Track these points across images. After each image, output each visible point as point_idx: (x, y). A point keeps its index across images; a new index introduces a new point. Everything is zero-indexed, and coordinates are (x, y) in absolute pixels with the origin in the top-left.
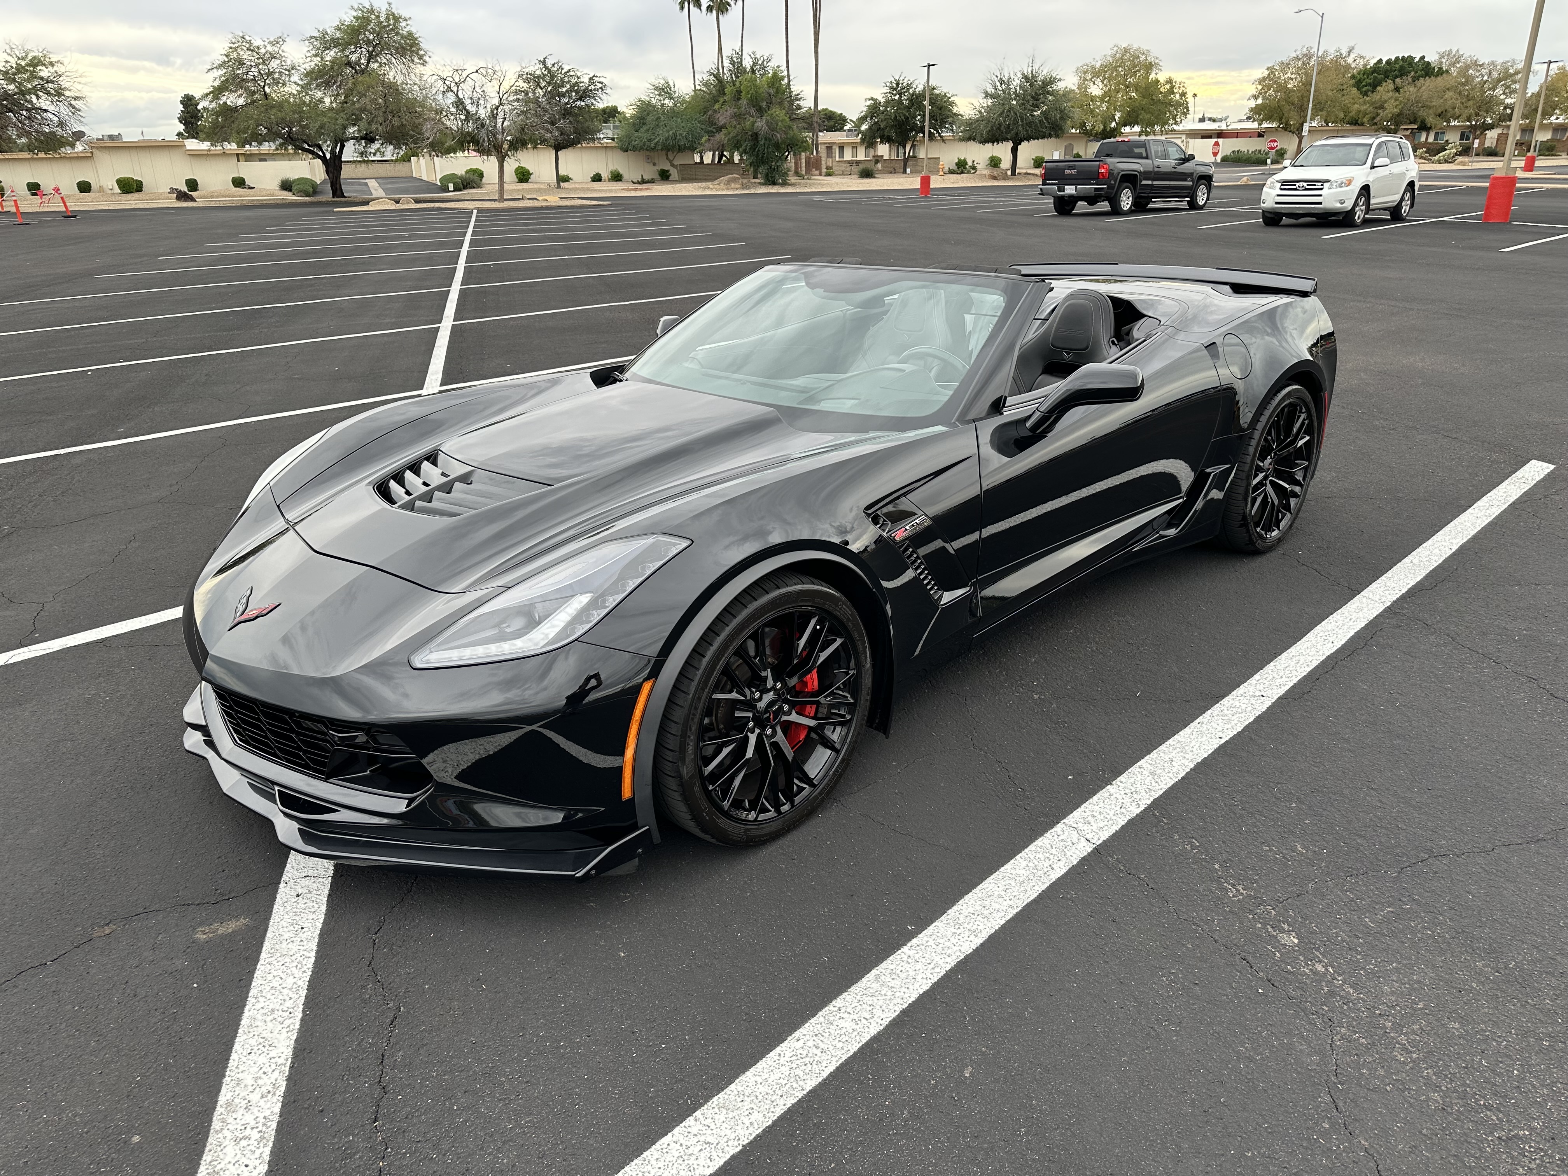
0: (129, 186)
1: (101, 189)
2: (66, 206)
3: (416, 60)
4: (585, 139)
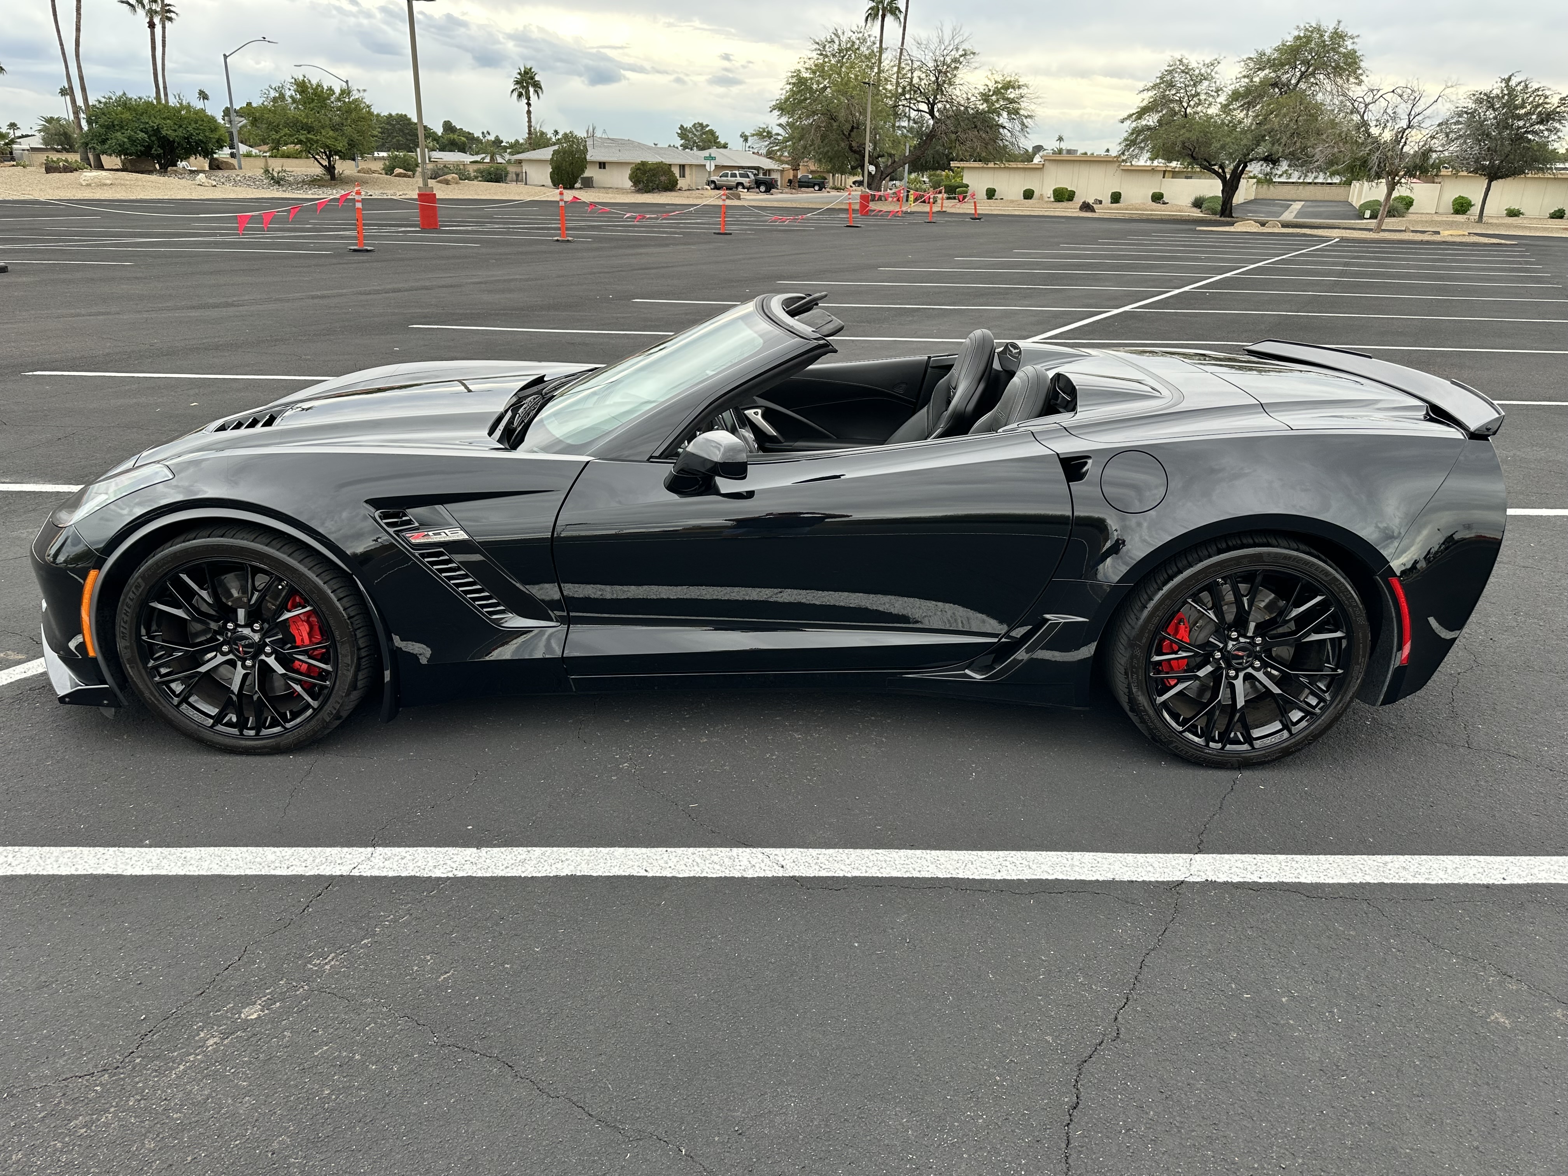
0: (1063, 196)
1: (1041, 197)
2: (975, 209)
3: (1352, 80)
4: (1531, 169)
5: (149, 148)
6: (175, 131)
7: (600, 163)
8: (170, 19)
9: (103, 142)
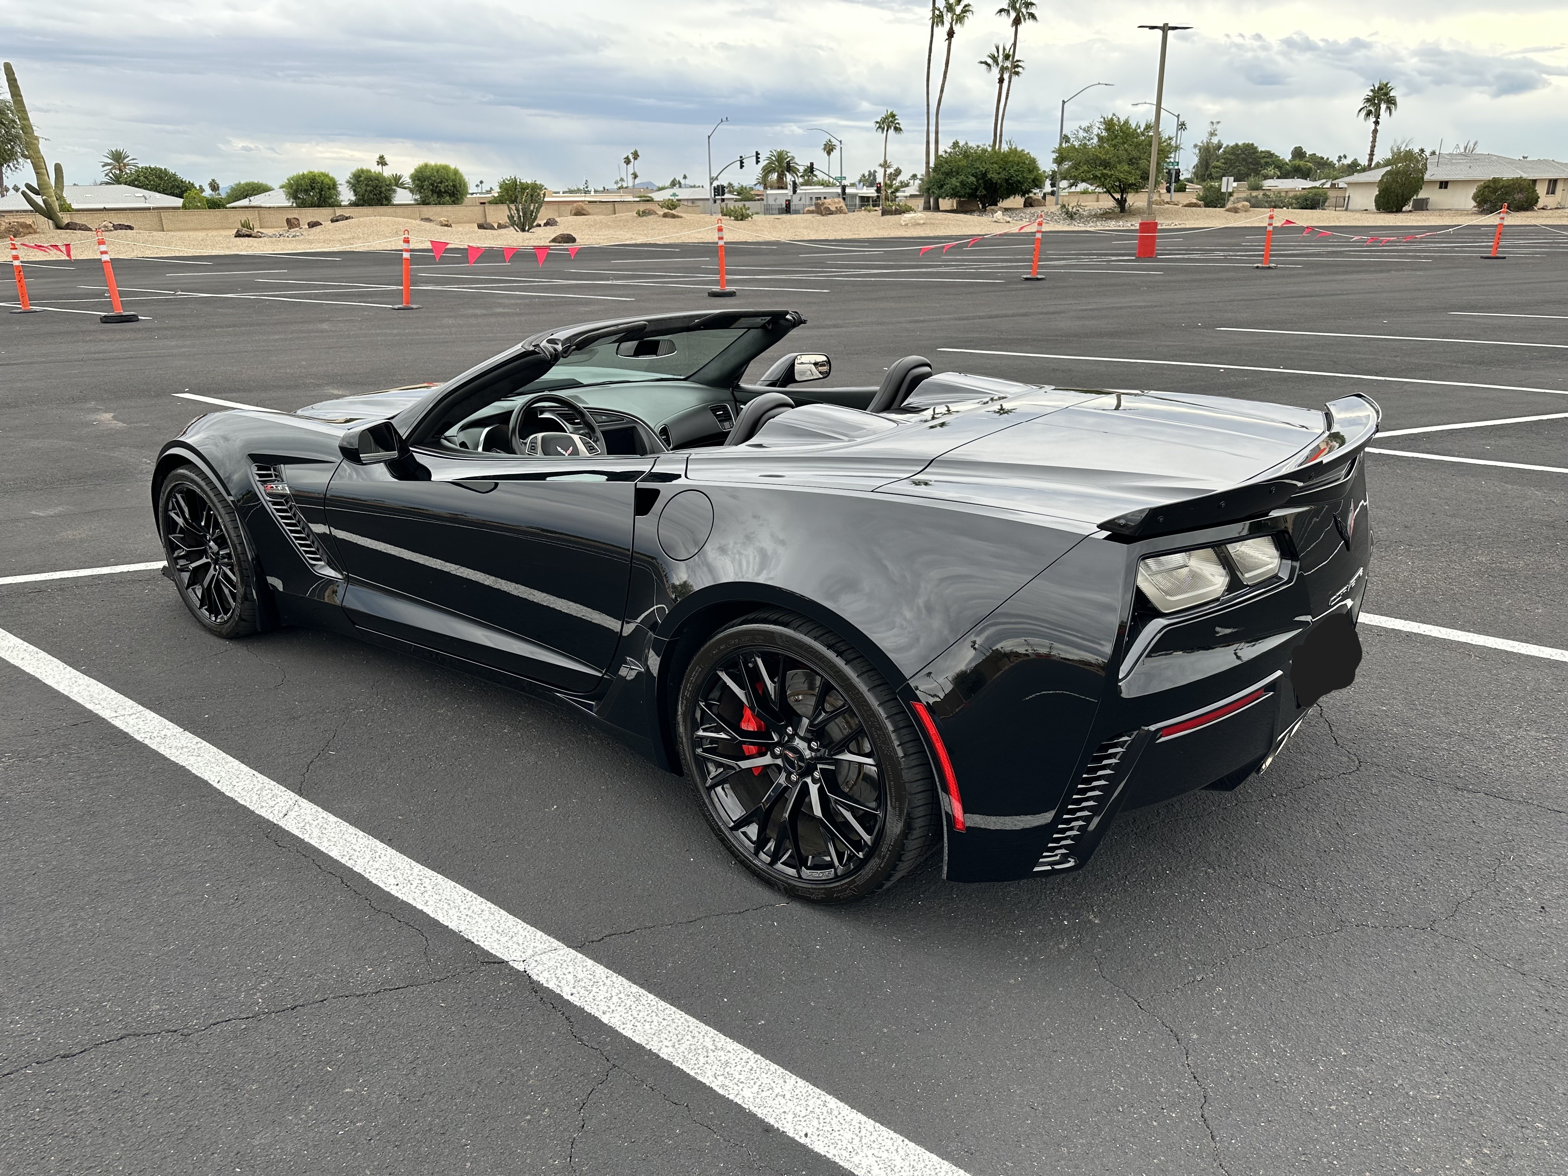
5: (976, 189)
6: (999, 173)
7: (1441, 183)
8: (1017, 73)
9: (941, 187)
